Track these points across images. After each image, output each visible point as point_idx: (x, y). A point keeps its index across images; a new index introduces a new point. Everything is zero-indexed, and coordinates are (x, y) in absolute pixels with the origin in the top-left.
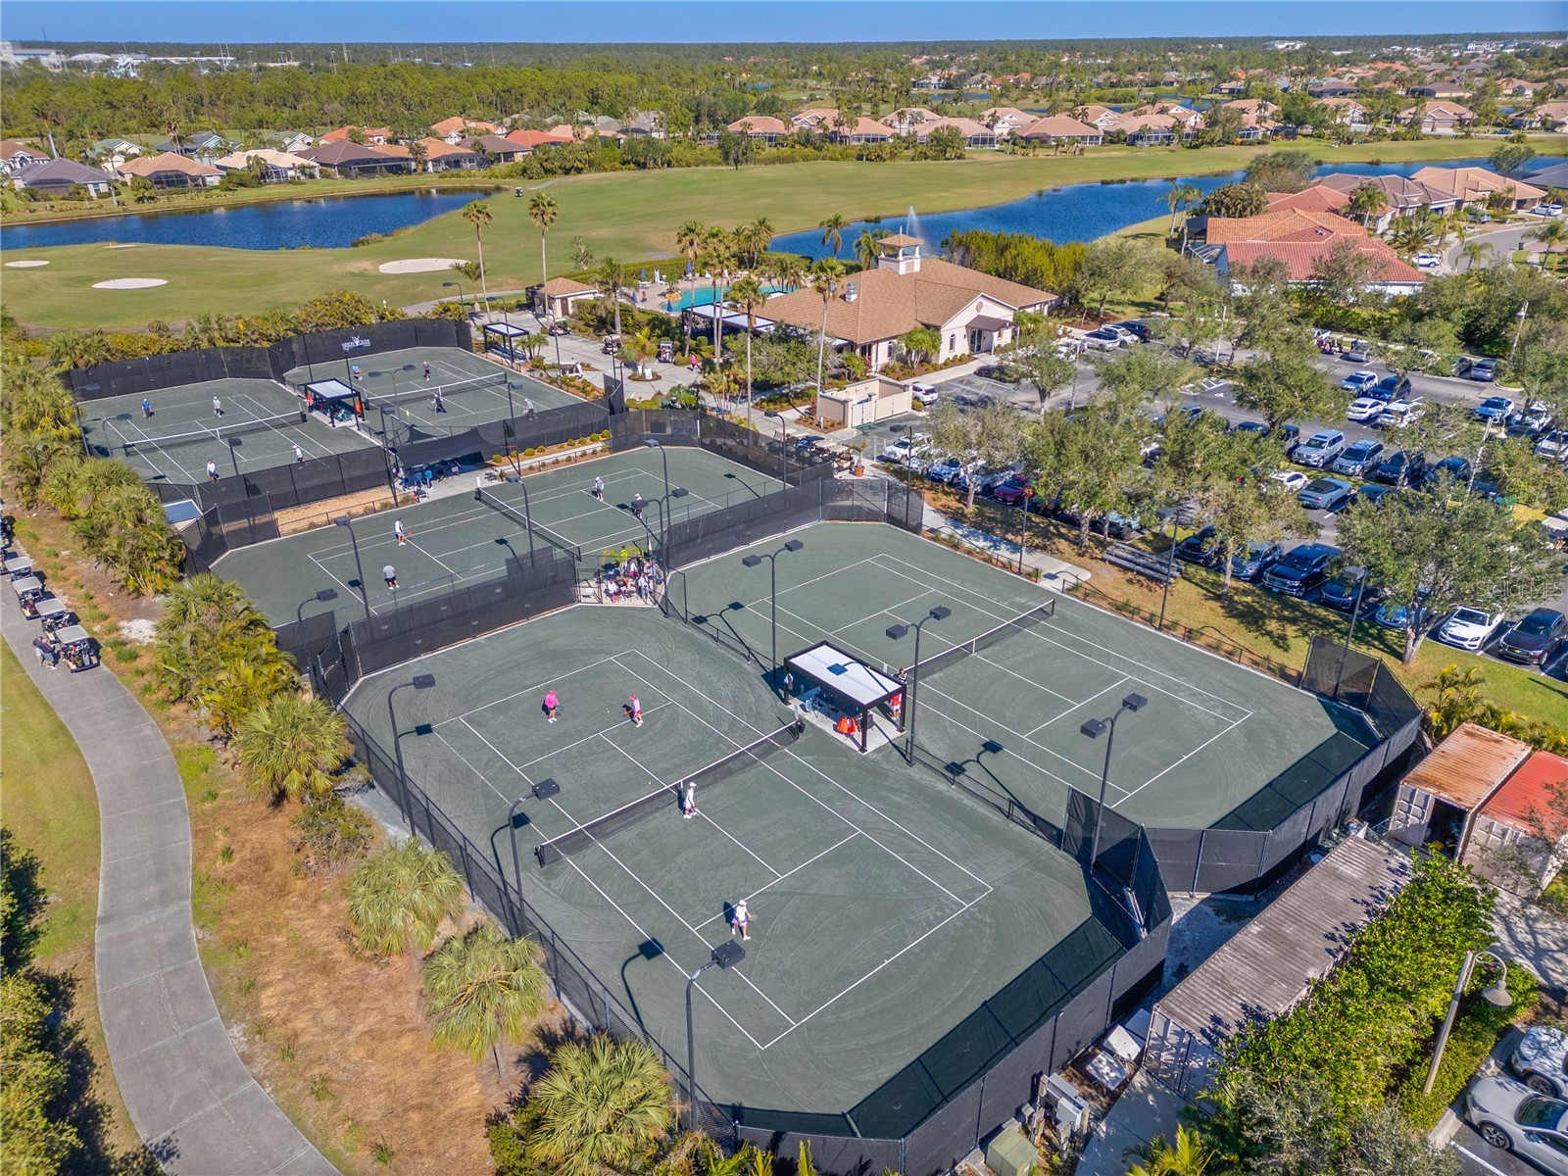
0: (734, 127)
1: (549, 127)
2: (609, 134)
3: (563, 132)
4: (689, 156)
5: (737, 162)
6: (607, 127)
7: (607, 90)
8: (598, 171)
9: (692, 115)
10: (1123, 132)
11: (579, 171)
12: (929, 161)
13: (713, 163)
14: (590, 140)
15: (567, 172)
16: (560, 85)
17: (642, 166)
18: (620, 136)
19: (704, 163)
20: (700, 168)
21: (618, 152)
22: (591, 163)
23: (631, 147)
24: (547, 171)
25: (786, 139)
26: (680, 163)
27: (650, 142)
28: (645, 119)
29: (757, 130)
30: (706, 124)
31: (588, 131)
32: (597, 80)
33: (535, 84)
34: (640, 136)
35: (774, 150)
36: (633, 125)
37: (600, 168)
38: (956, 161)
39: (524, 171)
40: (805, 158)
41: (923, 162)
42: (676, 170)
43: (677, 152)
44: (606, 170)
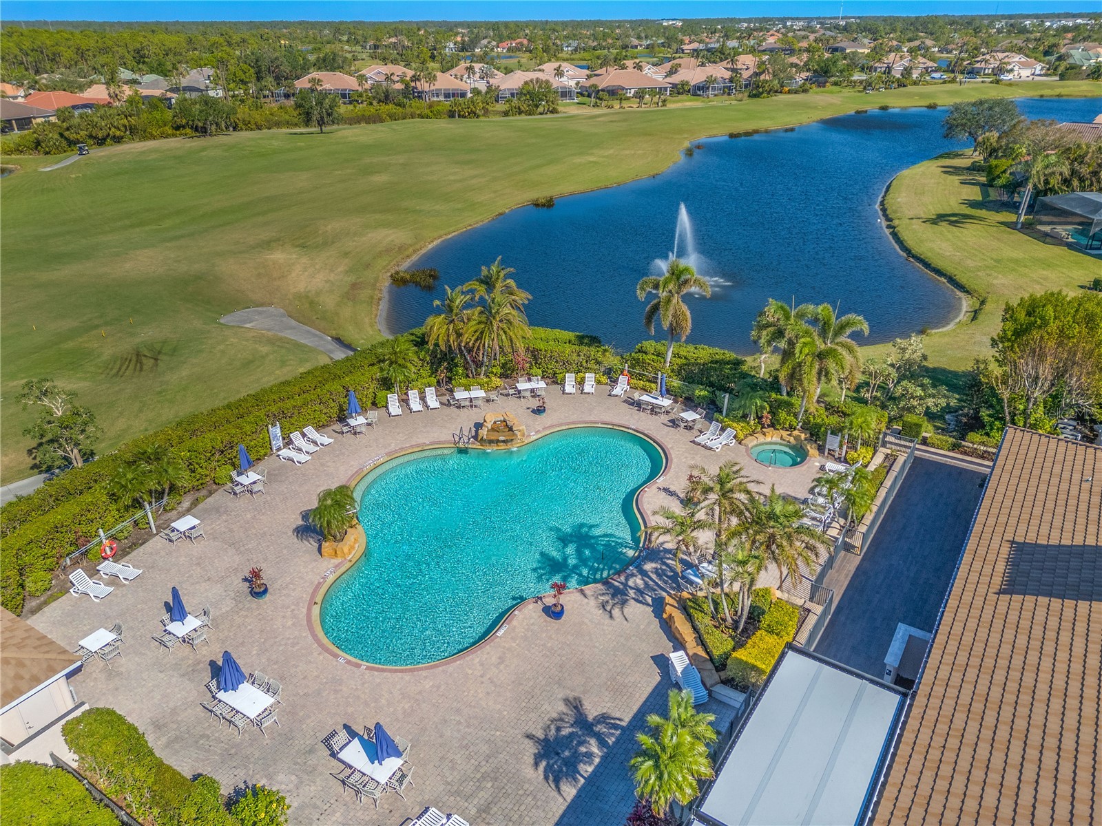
0: (302, 84)
1: (82, 88)
2: (157, 93)
3: (98, 93)
4: (257, 116)
5: (321, 123)
6: (153, 85)
7: (153, 49)
8: (144, 138)
9: (252, 71)
10: (687, 83)
11: (118, 140)
12: (523, 117)
13: (289, 124)
14: (131, 101)
15: (101, 142)
16: (100, 45)
17: (202, 131)
18: (169, 95)
19: (278, 124)
20: (274, 130)
21: (169, 114)
22: (133, 130)
23: (184, 109)
24: (71, 143)
25: (360, 95)
26: (248, 125)
27: (207, 102)
28: (196, 77)
29: (327, 86)
30: (269, 81)
31: (127, 91)
32: (141, 39)
33: (71, 43)
34: (194, 95)
35: (350, 107)
36: (184, 82)
37: (146, 136)
38: (550, 116)
39: (38, 143)
40: (393, 117)
41: (518, 117)
42: (244, 135)
43: (242, 112)
44: (153, 137)
